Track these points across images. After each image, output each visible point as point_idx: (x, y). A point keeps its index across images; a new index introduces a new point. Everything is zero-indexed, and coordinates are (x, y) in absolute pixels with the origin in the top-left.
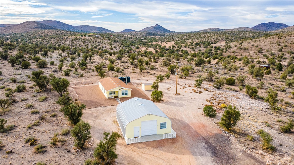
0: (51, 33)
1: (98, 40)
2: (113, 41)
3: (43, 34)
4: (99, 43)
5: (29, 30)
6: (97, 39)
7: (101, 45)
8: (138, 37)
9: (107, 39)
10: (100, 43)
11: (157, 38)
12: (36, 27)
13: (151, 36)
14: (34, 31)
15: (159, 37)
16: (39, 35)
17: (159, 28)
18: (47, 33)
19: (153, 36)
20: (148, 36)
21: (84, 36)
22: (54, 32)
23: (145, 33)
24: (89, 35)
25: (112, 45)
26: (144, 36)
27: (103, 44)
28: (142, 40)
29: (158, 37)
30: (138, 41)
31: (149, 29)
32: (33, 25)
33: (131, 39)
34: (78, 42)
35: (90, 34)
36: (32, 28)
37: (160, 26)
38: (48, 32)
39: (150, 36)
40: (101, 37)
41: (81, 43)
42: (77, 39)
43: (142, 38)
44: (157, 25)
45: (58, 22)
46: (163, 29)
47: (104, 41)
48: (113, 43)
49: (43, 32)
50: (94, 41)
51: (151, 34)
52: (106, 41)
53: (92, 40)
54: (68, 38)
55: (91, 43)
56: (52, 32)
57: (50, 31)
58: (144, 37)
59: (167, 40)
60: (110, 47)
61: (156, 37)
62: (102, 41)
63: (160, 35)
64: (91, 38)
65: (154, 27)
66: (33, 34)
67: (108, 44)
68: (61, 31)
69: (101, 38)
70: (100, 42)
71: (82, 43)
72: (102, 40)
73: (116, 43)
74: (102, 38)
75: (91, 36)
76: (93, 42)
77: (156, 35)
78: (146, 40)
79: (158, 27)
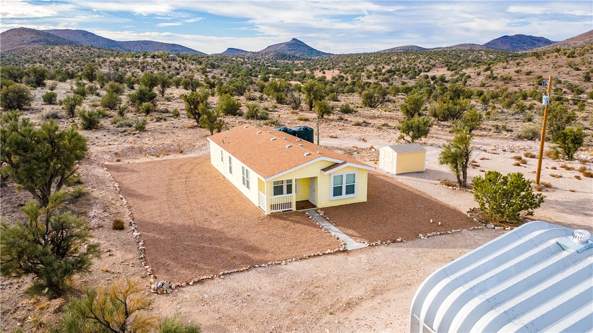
0: (68, 52)
1: (175, 64)
2: (209, 66)
3: (50, 54)
4: (176, 69)
5: (18, 47)
6: (172, 62)
7: (181, 74)
8: (259, 62)
9: (194, 62)
10: (179, 70)
11: (298, 64)
12: (34, 39)
13: (286, 61)
14: (29, 48)
15: (302, 62)
16: (41, 56)
17: (299, 45)
18: (58, 52)
19: (289, 60)
20: (277, 61)
21: (142, 57)
22: (75, 50)
23: (271, 54)
24: (155, 55)
25: (207, 73)
26: (272, 60)
27: (186, 72)
28: (269, 68)
29: (299, 62)
30: (260, 69)
31: (278, 48)
32: (28, 37)
33: (245, 65)
34: (129, 68)
35: (156, 53)
36: (25, 42)
37: (300, 41)
38: (61, 50)
39: (282, 61)
40: (181, 59)
41: (136, 70)
42: (128, 63)
43: (267, 63)
44: (294, 39)
45: (85, 34)
46: (306, 49)
47: (187, 66)
48: (210, 70)
49: (50, 51)
50: (166, 66)
51: (284, 56)
52: (192, 67)
53: (160, 63)
54: (105, 60)
55: (158, 69)
56: (70, 51)
57: (66, 47)
58: (271, 62)
59: (321, 67)
60: (204, 77)
61: (296, 62)
62: (182, 65)
63: (304, 59)
64: (157, 61)
65: (287, 44)
66: (26, 54)
67: (198, 71)
68: (89, 49)
69: (180, 61)
70: (180, 68)
71: (138, 70)
72: (184, 64)
73: (215, 70)
74: (183, 60)
75: (158, 57)
76: (164, 68)
77: (294, 58)
78: (276, 67)
79: (296, 44)
